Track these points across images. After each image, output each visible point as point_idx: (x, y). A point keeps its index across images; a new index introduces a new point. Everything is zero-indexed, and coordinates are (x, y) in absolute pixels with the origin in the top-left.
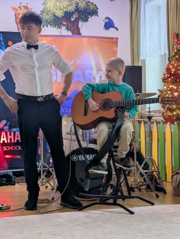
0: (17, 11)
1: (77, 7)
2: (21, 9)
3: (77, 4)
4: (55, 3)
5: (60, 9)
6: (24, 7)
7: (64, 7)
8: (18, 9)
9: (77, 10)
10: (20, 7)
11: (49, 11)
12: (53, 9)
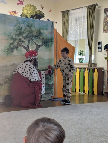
0: (11, 13)
1: (36, 13)
2: (13, 13)
3: (36, 12)
4: (27, 11)
5: (29, 14)
6: (14, 12)
7: (31, 13)
8: (11, 12)
9: (36, 15)
10: (12, 12)
11: (25, 14)
12: (26, 14)
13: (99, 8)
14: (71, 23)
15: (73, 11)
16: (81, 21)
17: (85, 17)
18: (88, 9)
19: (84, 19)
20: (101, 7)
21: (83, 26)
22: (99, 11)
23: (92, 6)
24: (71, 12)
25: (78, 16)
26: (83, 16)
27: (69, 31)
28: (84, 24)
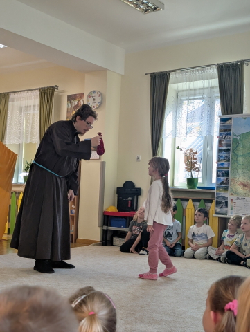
13: (61, 94)
14: (12, 114)
15: (16, 95)
16: (29, 112)
17: (36, 107)
18: (41, 94)
19: (34, 110)
20: (63, 91)
21: (33, 121)
22: (60, 98)
23: (48, 89)
24: (12, 96)
25: (24, 103)
26: (32, 105)
27: (8, 128)
28: (33, 118)
